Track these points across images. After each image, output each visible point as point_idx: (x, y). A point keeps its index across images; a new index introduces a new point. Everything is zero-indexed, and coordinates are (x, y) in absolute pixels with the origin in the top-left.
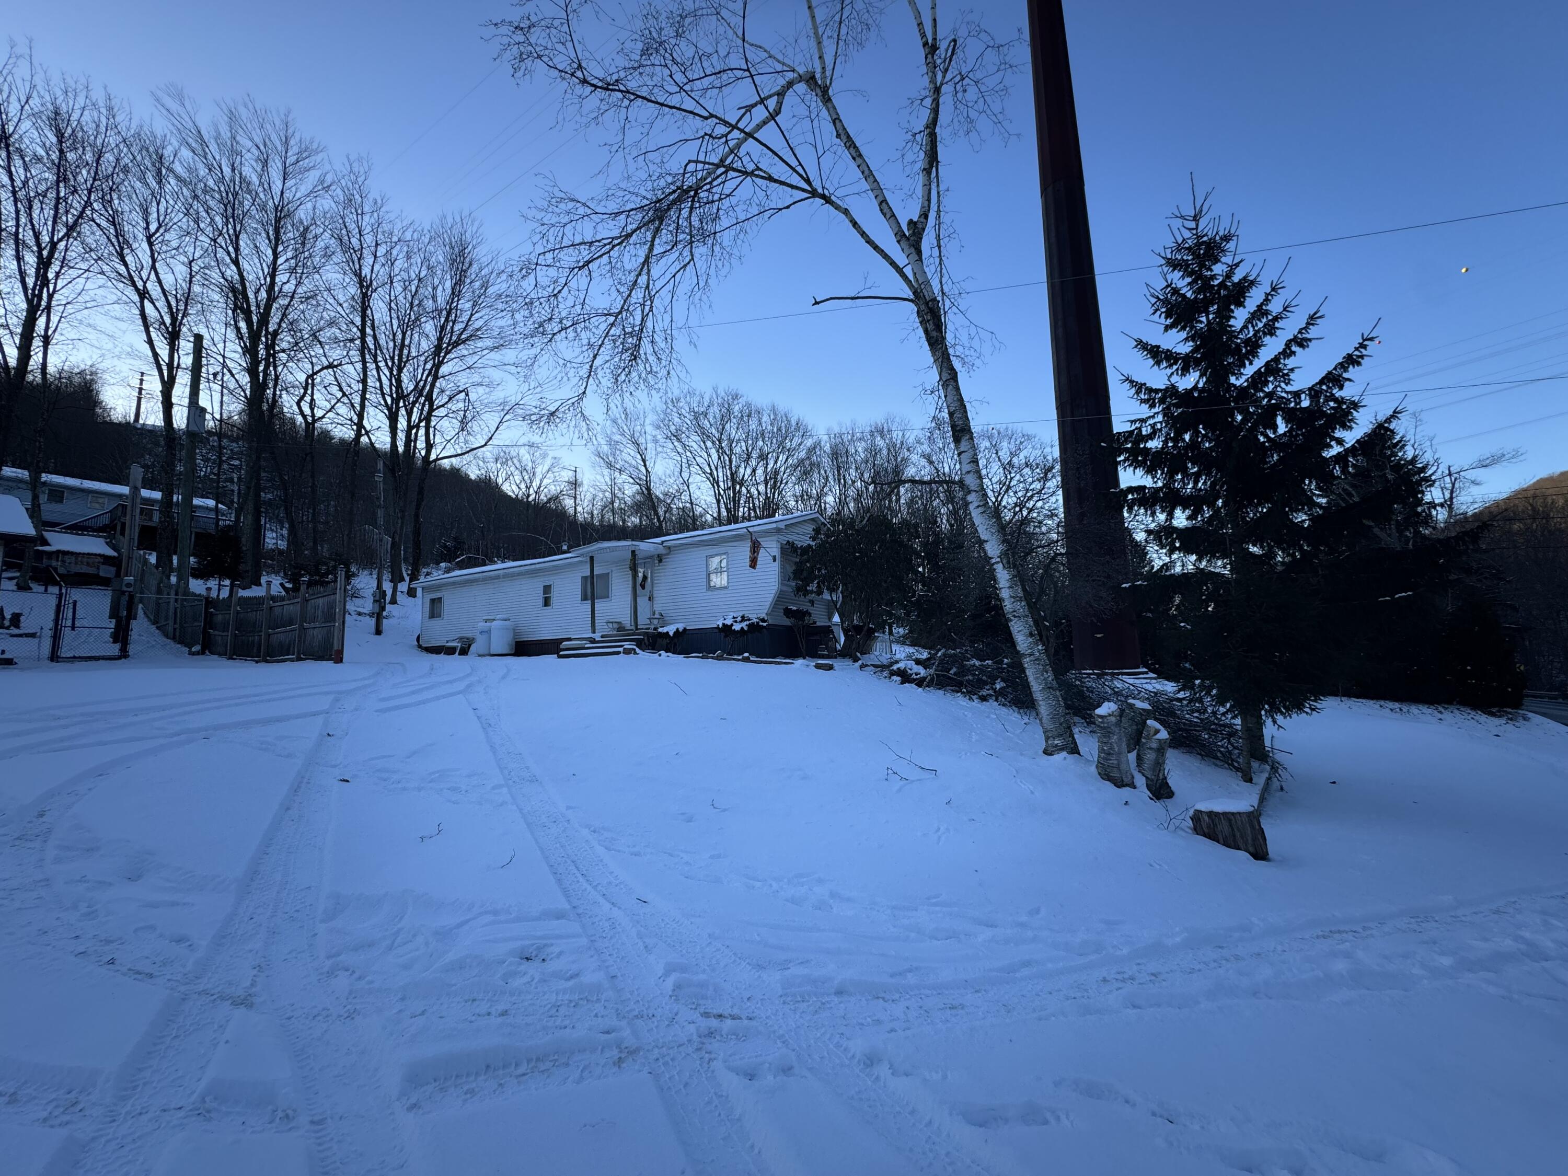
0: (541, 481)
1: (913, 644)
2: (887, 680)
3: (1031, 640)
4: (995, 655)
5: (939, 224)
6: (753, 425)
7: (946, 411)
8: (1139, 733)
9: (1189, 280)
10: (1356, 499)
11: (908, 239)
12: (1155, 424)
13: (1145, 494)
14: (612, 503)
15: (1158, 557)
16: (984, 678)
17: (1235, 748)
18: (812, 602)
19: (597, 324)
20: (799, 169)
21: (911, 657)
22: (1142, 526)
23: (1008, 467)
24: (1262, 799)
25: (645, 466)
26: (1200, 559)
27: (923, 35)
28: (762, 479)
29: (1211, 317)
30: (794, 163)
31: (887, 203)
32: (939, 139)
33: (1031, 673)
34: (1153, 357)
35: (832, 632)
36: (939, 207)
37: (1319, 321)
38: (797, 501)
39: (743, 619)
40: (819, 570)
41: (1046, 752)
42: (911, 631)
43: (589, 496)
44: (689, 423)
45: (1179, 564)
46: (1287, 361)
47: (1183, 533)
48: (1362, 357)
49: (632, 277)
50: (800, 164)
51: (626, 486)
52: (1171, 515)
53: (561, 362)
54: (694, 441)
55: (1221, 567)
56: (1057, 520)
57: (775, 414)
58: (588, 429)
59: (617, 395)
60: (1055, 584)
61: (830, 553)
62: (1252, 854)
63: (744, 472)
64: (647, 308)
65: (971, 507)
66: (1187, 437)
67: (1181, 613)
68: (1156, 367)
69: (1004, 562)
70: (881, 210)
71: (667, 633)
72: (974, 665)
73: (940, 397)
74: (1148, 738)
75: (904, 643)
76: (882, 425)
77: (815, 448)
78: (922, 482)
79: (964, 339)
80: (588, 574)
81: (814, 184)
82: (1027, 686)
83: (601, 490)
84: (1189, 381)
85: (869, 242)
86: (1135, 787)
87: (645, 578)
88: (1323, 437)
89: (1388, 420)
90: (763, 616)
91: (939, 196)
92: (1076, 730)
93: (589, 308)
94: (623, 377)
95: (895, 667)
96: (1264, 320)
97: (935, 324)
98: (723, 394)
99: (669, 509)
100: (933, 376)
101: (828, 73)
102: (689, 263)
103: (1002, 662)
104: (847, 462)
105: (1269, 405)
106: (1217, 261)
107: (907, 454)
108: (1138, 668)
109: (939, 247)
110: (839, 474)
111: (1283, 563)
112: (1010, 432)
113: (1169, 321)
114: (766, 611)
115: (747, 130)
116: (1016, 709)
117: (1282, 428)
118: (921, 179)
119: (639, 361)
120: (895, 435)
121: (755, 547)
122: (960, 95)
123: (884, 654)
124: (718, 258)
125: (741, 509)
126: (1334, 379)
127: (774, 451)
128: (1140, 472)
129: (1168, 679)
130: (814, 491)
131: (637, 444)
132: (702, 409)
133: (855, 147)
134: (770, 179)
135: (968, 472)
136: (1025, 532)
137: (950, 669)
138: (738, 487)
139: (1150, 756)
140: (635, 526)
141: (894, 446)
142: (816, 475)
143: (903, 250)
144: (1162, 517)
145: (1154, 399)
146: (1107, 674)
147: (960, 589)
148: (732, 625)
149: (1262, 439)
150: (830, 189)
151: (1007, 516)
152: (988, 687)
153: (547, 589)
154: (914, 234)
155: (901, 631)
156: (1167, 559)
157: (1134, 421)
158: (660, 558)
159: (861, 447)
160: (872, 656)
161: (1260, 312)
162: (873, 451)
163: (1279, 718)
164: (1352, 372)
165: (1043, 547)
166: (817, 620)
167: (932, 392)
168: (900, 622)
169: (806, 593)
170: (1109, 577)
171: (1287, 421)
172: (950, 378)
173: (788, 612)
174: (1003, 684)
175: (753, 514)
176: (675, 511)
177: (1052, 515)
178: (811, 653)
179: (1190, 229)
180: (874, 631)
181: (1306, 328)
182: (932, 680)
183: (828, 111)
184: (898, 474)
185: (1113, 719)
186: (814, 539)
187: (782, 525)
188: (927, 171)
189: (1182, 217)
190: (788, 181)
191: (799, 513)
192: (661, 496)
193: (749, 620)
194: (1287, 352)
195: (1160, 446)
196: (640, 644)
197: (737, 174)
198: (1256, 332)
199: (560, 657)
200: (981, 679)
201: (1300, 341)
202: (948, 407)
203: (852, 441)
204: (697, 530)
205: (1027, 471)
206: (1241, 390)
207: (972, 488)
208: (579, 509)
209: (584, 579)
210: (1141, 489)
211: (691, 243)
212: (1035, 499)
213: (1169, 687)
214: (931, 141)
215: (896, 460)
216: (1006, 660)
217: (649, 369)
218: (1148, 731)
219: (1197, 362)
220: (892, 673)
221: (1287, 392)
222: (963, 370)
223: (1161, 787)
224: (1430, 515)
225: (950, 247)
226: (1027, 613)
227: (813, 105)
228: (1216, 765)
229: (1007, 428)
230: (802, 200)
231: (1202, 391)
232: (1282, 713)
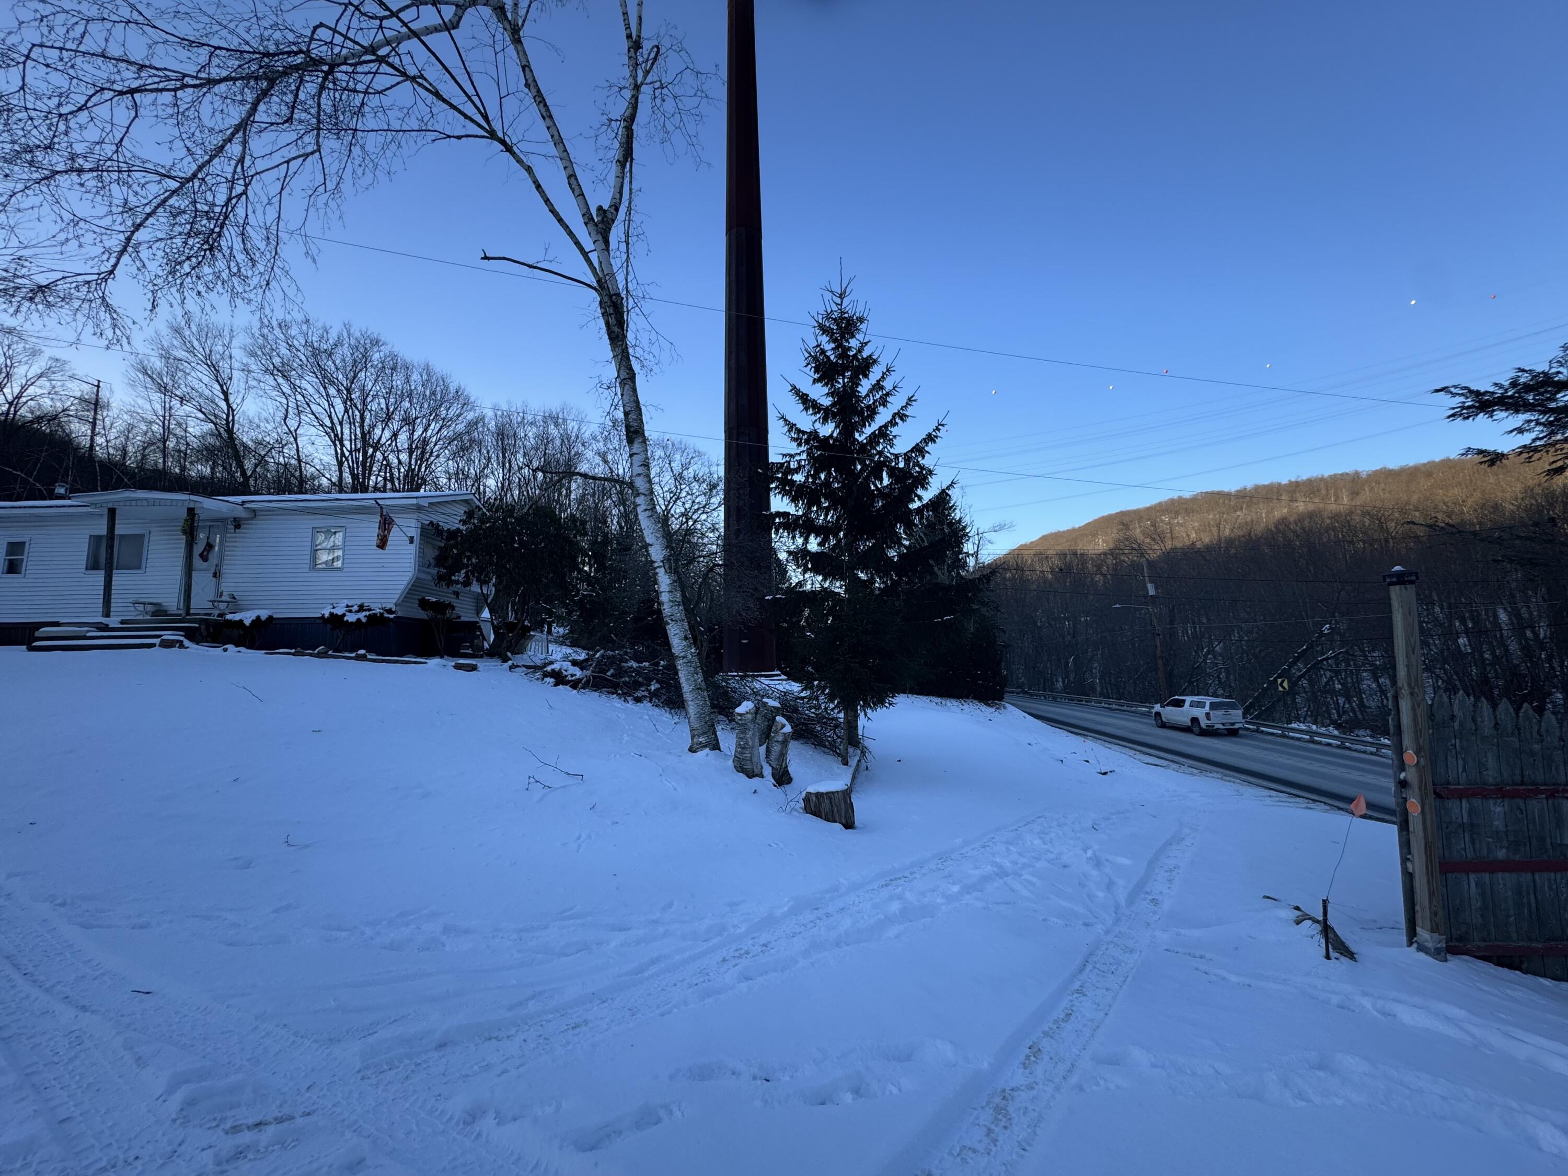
0: (24, 388)
1: (572, 645)
2: (539, 682)
3: (685, 643)
4: (652, 656)
5: (629, 220)
6: (398, 381)
7: (621, 409)
8: (770, 728)
9: (833, 345)
10: (926, 544)
11: (596, 225)
12: (800, 460)
13: (789, 519)
14: (164, 440)
15: (795, 575)
16: (640, 679)
17: (839, 737)
18: (457, 594)
19: (142, 181)
20: (476, 99)
21: (567, 657)
22: (785, 548)
23: (679, 478)
24: (854, 778)
25: (227, 400)
26: (824, 580)
27: (628, 27)
28: (406, 446)
29: (846, 380)
30: (471, 91)
31: (576, 179)
32: (635, 136)
33: (683, 676)
34: (804, 403)
35: (480, 629)
36: (630, 203)
37: (914, 403)
38: (450, 479)
39: (361, 608)
40: (469, 559)
41: (692, 750)
42: (571, 632)
43: (120, 425)
44: (304, 359)
45: (810, 582)
46: (892, 429)
47: (815, 557)
48: (936, 437)
49: (217, 140)
50: (478, 95)
51: (191, 422)
52: (806, 541)
53: (67, 217)
54: (309, 384)
55: (838, 587)
56: (717, 534)
57: (429, 374)
58: (114, 326)
59: (174, 290)
60: (712, 592)
61: (484, 541)
62: (843, 825)
63: (382, 434)
64: (239, 189)
65: (639, 510)
66: (823, 476)
67: (809, 624)
68: (804, 412)
69: (667, 567)
70: (570, 184)
71: (241, 621)
72: (632, 667)
73: (616, 394)
74: (776, 732)
75: (562, 644)
76: (558, 414)
77: (476, 423)
78: (594, 478)
79: (645, 343)
80: (103, 530)
81: (493, 124)
82: (678, 687)
83: (144, 420)
84: (828, 429)
85: (553, 211)
86: (763, 777)
87: (209, 546)
88: (908, 493)
89: (948, 488)
90: (388, 606)
91: (631, 194)
92: (719, 728)
93: (128, 155)
94: (186, 268)
95: (549, 669)
96: (880, 393)
97: (616, 318)
98: (358, 334)
99: (262, 461)
100: (611, 372)
101: (522, 12)
102: (312, 153)
103: (658, 664)
104: (515, 445)
105: (879, 461)
106: (853, 336)
107: (581, 448)
108: (773, 670)
109: (627, 244)
110: (504, 457)
111: (879, 588)
112: (683, 446)
113: (816, 376)
114: (394, 601)
115: (413, 26)
116: (668, 709)
117: (886, 481)
118: (614, 169)
119: (219, 255)
120: (570, 427)
121: (386, 524)
122: (658, 101)
123: (539, 655)
124: (357, 162)
125: (373, 478)
126: (919, 450)
127: (424, 416)
128: (786, 500)
129: (795, 681)
130: (472, 471)
131: (214, 368)
132: (324, 346)
133: (545, 105)
134: (437, 94)
135: (639, 475)
136: (689, 542)
137: (608, 671)
138: (370, 451)
139: (776, 748)
140: (203, 478)
141: (569, 438)
142: (476, 454)
143: (590, 234)
144: (800, 541)
145: (801, 439)
146: (749, 676)
147: (625, 591)
148: (344, 615)
149: (873, 488)
150: (512, 139)
151: (675, 525)
152: (643, 689)
153: (16, 548)
154: (602, 221)
155: (561, 630)
156: (801, 578)
157: (784, 455)
158: (238, 524)
159: (532, 432)
160: (525, 656)
161: (878, 386)
162: (544, 439)
163: (869, 711)
164: (930, 447)
165: (704, 557)
166: (462, 614)
167: (609, 388)
168: (561, 621)
169: (450, 583)
170: (756, 589)
171: (890, 476)
172: (627, 378)
173: (424, 604)
174: (658, 686)
175: (389, 485)
176: (272, 467)
177: (714, 529)
178: (453, 652)
179: (837, 304)
180: (529, 629)
181: (905, 406)
182: (588, 681)
183: (518, 53)
184: (570, 466)
185: (749, 716)
186: (464, 522)
187: (424, 502)
188: (622, 164)
189: (832, 292)
190: (461, 107)
191: (447, 492)
192: (250, 443)
193: (370, 610)
194: (893, 423)
195: (803, 480)
196: (194, 635)
197: (391, 71)
198: (875, 401)
199: (32, 649)
200: (638, 681)
201: (901, 416)
202: (624, 406)
203: (522, 423)
204: (306, 493)
205: (695, 485)
206: (862, 446)
207: (642, 491)
208: (100, 440)
209: (95, 540)
210: (785, 515)
211: (319, 129)
212: (700, 512)
213: (795, 687)
214: (628, 135)
215: (569, 453)
216: (662, 663)
217: (235, 270)
218: (776, 726)
219: (834, 415)
220: (546, 675)
221: (891, 454)
222: (641, 372)
223: (782, 776)
224: (965, 562)
225: (637, 248)
226: (684, 617)
227: (499, 36)
228: (825, 752)
229: (681, 442)
230: (477, 136)
231: (835, 440)
232: (871, 708)
